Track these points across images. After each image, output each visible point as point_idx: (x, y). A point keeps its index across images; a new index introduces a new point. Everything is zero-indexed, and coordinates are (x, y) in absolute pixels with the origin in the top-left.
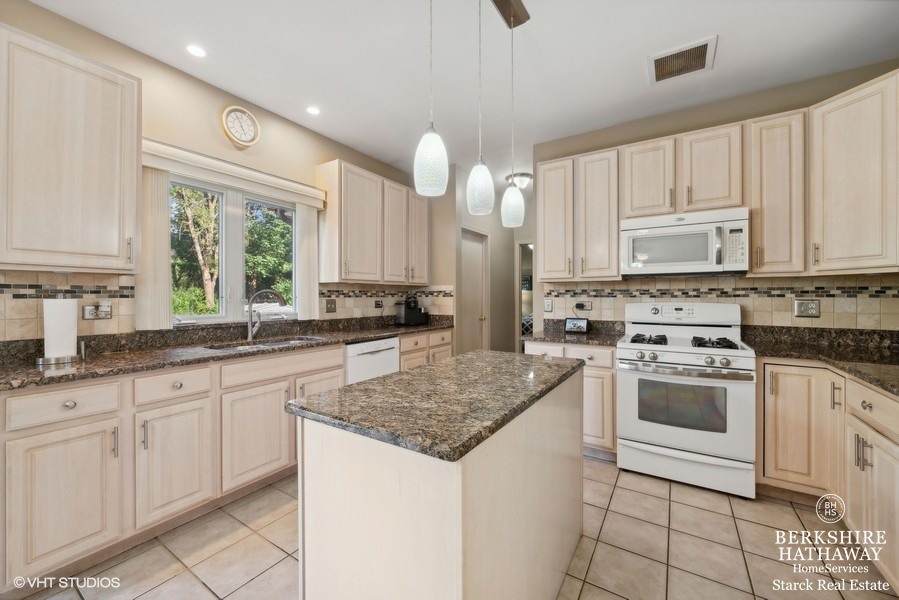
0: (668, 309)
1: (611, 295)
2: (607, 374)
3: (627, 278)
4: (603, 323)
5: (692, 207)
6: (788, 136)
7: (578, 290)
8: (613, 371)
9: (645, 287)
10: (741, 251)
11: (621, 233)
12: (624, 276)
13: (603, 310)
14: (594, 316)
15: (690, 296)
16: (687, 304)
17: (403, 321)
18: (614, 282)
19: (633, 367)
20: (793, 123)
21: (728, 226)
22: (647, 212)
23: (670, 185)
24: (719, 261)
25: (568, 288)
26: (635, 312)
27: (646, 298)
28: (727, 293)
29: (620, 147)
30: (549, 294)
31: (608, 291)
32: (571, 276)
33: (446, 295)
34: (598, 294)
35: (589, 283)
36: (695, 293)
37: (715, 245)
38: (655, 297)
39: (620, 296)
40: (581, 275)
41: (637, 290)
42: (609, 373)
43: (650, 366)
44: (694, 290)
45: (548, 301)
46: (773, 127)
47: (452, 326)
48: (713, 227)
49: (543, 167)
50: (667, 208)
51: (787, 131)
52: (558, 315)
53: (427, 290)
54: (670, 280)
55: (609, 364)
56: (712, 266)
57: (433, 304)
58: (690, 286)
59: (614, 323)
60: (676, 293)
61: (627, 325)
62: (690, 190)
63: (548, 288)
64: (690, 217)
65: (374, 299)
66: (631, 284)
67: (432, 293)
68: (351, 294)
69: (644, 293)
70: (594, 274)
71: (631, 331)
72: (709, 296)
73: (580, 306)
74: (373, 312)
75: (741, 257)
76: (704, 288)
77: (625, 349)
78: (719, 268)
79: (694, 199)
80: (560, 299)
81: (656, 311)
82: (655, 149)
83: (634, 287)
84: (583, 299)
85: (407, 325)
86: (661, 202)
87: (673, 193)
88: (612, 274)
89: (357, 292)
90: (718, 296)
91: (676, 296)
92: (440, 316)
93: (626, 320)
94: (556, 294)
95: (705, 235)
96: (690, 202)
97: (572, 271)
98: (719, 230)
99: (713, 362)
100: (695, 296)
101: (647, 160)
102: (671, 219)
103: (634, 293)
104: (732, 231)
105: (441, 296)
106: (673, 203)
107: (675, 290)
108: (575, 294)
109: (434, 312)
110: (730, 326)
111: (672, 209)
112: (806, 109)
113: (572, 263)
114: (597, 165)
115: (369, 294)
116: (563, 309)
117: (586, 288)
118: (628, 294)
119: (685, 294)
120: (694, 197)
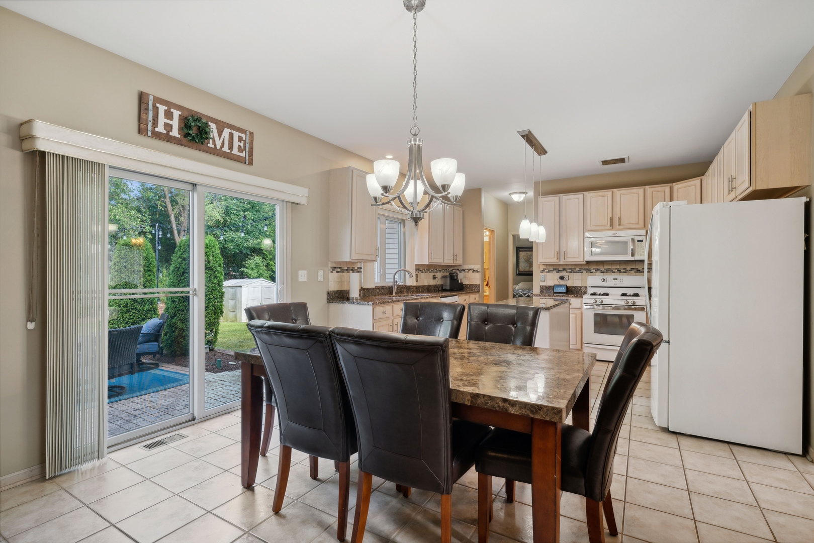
0: (610, 279)
1: (580, 272)
2: (579, 311)
3: (588, 262)
4: (575, 287)
5: (621, 227)
6: (663, 196)
7: (561, 269)
8: (581, 310)
9: (598, 268)
10: (643, 250)
11: (585, 239)
12: (586, 261)
13: (574, 280)
14: (569, 284)
15: (622, 272)
16: (620, 277)
17: (448, 288)
18: (581, 265)
19: (592, 307)
20: (666, 190)
21: (637, 238)
22: (599, 228)
23: (610, 215)
24: (633, 255)
25: (555, 268)
26: (593, 280)
27: (598, 273)
28: (639, 270)
29: (584, 193)
30: (543, 271)
31: (578, 269)
32: (558, 261)
33: (474, 271)
34: (572, 271)
35: (567, 265)
36: (624, 271)
37: (631, 247)
38: (603, 272)
39: (584, 272)
40: (564, 261)
41: (594, 269)
42: (580, 311)
43: (599, 306)
44: (624, 269)
45: (542, 275)
46: (657, 191)
47: (479, 291)
48: (630, 238)
49: (542, 200)
50: (608, 227)
51: (663, 194)
52: (550, 283)
53: (461, 268)
54: (611, 264)
55: (579, 307)
56: (629, 258)
57: (465, 277)
58: (621, 267)
59: (581, 287)
60: (614, 271)
61: (588, 288)
62: (620, 219)
63: (542, 268)
64: (619, 233)
65: (433, 274)
66: (591, 266)
67: (464, 270)
68: (423, 271)
69: (597, 270)
70: (571, 260)
71: (590, 291)
72: (631, 272)
73: (562, 278)
74: (432, 282)
75: (643, 253)
76: (629, 268)
77: (587, 298)
78: (633, 259)
79: (622, 224)
80: (550, 274)
81: (604, 280)
82: (603, 196)
83: (592, 267)
84: (564, 274)
85: (451, 290)
86: (606, 224)
87: (612, 219)
88: (580, 260)
89: (426, 269)
90: (635, 272)
91: (614, 272)
92: (470, 285)
93: (588, 285)
94: (547, 271)
95: (626, 242)
96: (620, 224)
97: (558, 258)
98: (633, 240)
99: (628, 303)
100: (624, 272)
101: (599, 201)
102: (610, 233)
103: (592, 271)
104: (638, 241)
105: (471, 272)
106: (612, 225)
107: (614, 269)
108: (559, 271)
109: (466, 282)
110: (641, 288)
111: (611, 228)
112: (671, 184)
113: (558, 254)
114: (573, 201)
115: (430, 271)
116: (552, 279)
117: (565, 267)
118: (589, 271)
119: (619, 271)
120: (622, 222)
